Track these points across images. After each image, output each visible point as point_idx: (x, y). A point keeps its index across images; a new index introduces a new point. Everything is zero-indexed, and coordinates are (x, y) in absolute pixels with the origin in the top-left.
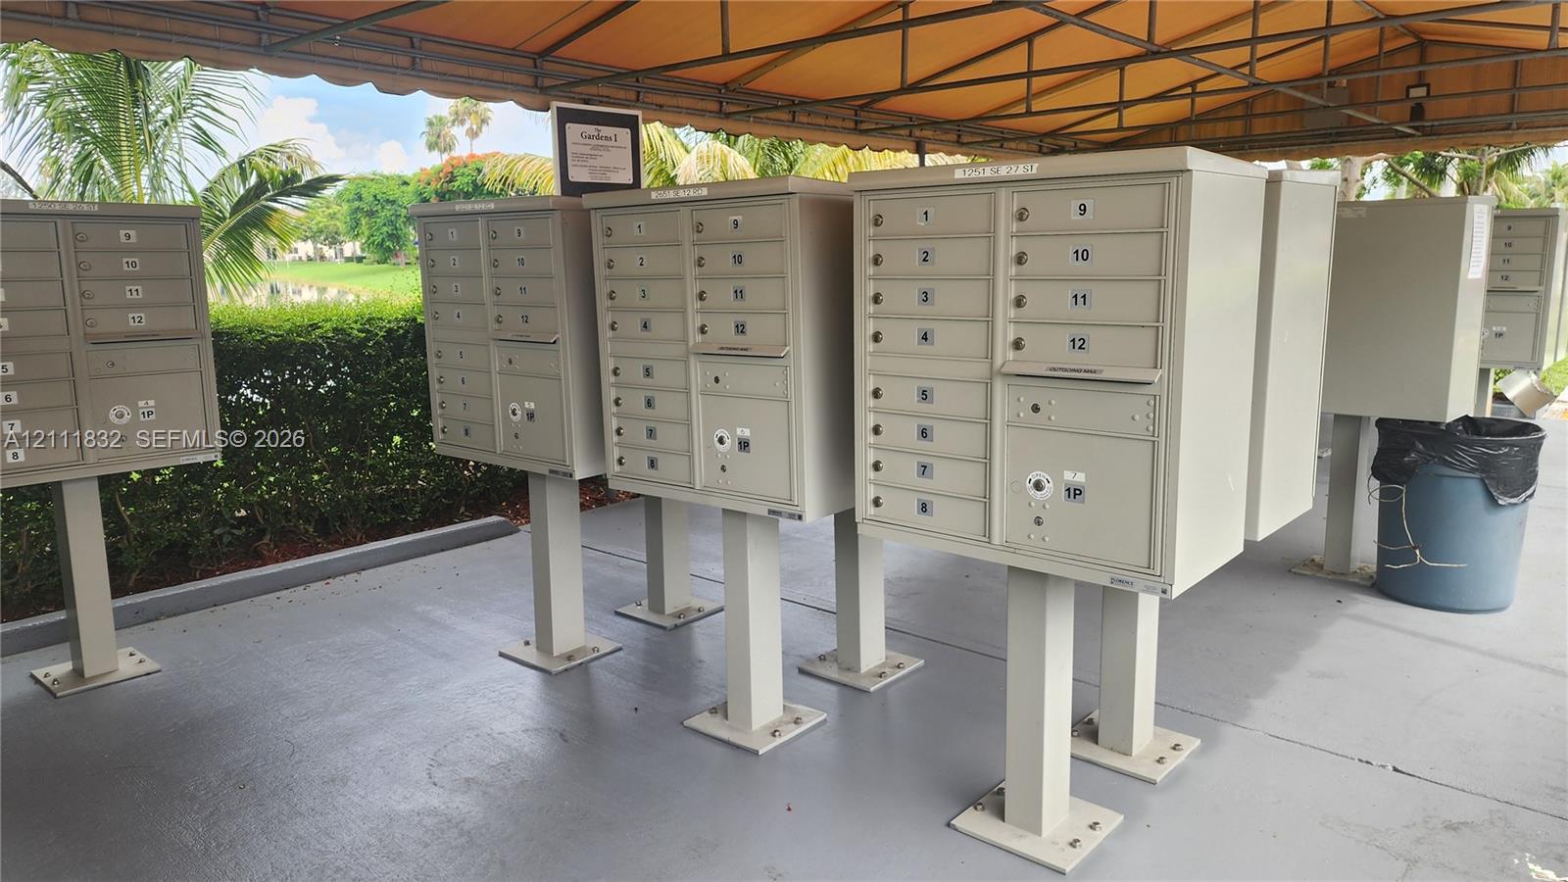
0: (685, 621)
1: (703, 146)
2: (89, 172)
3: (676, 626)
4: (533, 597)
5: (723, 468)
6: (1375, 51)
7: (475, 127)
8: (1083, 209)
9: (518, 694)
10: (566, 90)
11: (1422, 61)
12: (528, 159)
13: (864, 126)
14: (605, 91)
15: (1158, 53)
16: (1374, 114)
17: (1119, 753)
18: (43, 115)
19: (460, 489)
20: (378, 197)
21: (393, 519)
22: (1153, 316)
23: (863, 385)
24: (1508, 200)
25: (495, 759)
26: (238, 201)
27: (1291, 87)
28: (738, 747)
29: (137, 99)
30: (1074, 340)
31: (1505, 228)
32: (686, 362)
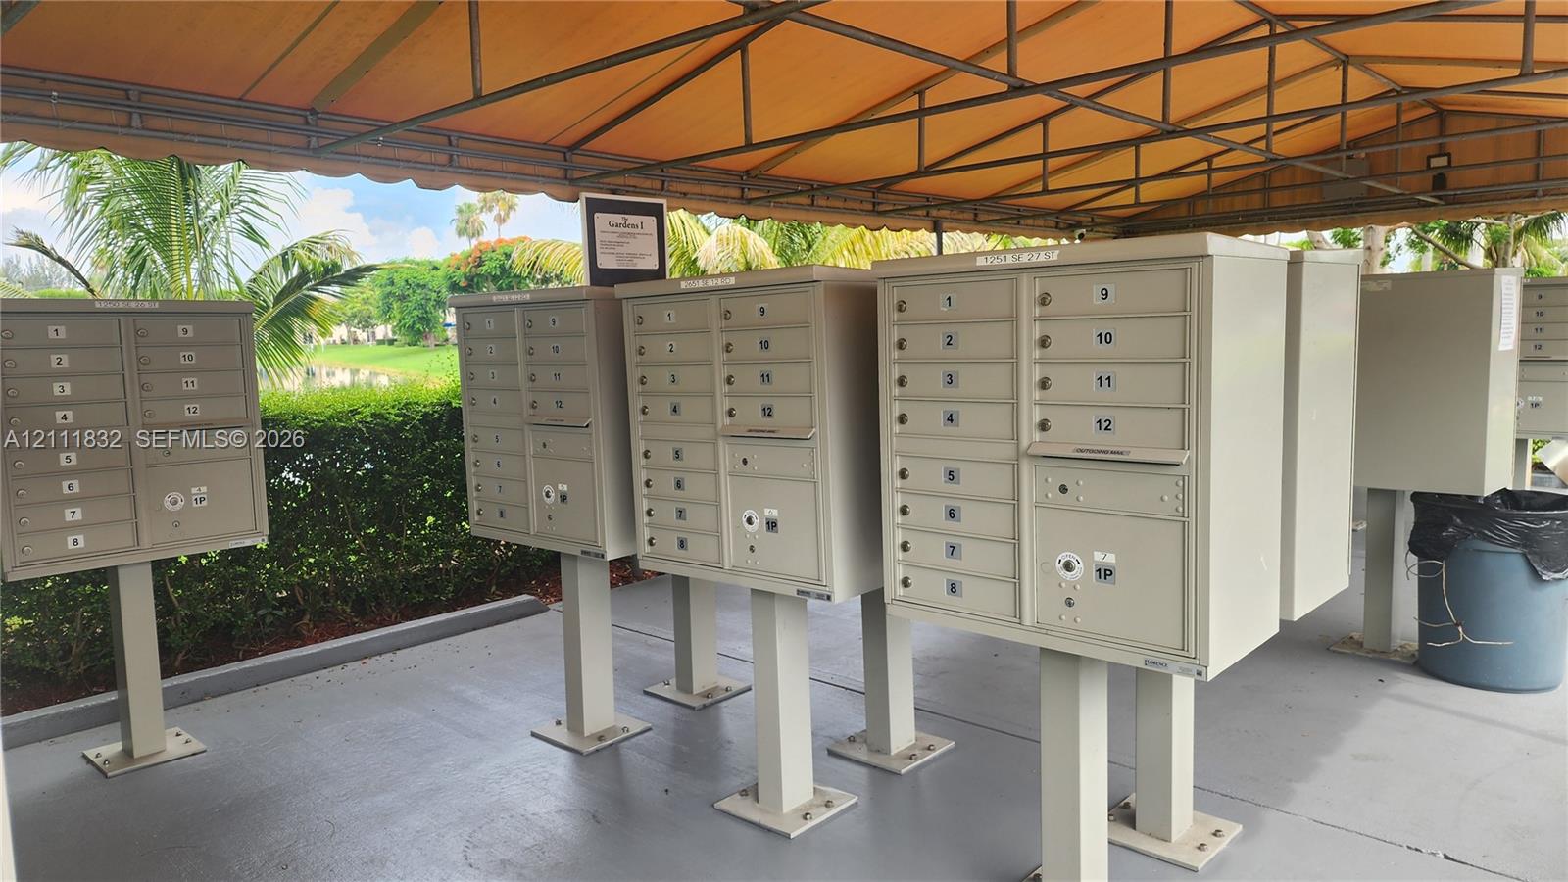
0: (713, 701)
1: (723, 229)
2: (143, 265)
3: (705, 706)
4: (564, 677)
5: (752, 548)
6: (1394, 122)
7: (502, 213)
8: (1105, 294)
9: (551, 774)
10: (595, 180)
11: (1442, 134)
12: (555, 244)
13: (881, 208)
14: (632, 182)
15: (1174, 132)
16: (1395, 185)
17: (1158, 838)
18: (102, 212)
19: (491, 569)
20: (409, 281)
21: (426, 598)
22: (1180, 400)
23: (889, 465)
24: (1538, 265)
25: (528, 841)
26: (282, 291)
27: (1310, 162)
28: (770, 830)
29: (188, 196)
30: (1100, 421)
31: (1535, 297)
32: (715, 444)
